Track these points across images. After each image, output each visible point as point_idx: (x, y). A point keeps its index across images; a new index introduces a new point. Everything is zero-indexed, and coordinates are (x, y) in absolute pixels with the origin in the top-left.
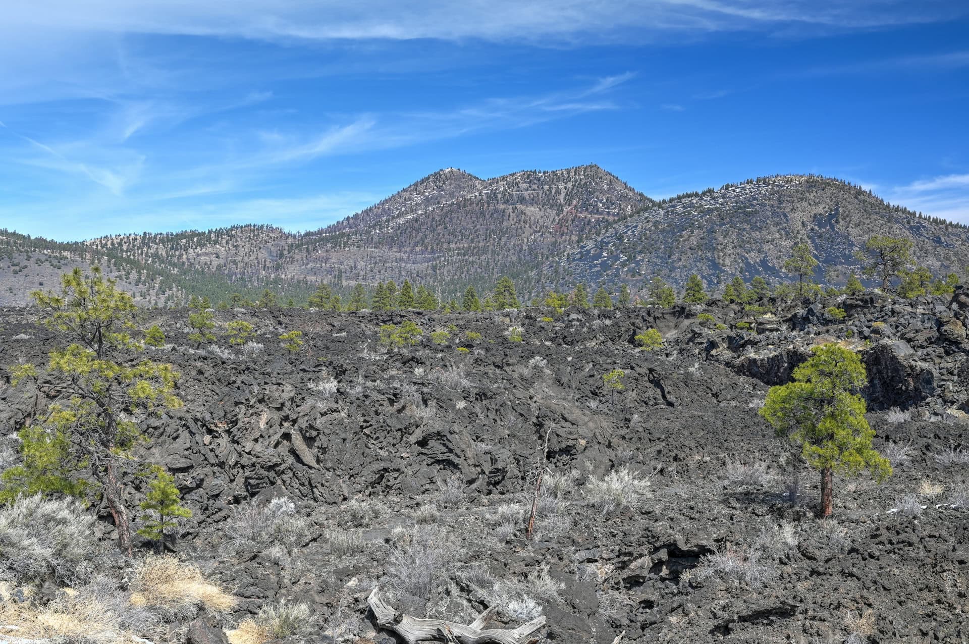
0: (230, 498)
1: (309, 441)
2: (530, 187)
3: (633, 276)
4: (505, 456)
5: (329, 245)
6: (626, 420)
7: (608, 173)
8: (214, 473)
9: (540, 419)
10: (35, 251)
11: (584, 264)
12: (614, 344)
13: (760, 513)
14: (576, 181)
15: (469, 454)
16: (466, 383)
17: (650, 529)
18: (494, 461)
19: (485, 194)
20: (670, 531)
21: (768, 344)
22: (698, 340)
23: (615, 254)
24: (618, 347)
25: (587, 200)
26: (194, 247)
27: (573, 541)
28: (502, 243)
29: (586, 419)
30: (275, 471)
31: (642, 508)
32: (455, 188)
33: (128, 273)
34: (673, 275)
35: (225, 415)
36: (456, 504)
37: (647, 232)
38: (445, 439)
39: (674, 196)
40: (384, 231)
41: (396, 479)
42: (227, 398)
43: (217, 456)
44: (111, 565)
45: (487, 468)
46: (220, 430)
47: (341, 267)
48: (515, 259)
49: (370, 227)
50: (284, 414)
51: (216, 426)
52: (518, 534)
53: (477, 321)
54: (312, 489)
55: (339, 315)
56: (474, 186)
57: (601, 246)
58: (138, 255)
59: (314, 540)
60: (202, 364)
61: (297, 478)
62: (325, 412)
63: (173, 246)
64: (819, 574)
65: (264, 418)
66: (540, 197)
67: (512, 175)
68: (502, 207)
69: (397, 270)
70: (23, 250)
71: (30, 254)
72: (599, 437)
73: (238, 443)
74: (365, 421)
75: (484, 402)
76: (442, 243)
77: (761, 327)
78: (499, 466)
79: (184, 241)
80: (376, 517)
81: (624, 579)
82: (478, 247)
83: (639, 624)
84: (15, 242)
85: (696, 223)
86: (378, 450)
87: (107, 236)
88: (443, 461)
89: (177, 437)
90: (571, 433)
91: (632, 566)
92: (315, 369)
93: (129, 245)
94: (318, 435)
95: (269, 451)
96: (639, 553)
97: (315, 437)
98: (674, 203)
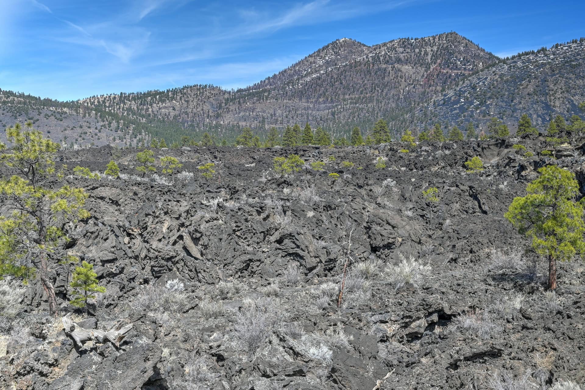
0: (141, 280)
1: (196, 241)
2: (405, 50)
3: (484, 116)
4: (336, 250)
5: (255, 98)
6: (439, 224)
7: (464, 38)
8: (131, 263)
9: (369, 224)
10: (44, 108)
11: (447, 108)
12: (452, 168)
13: (508, 288)
14: (440, 45)
15: (311, 249)
16: (317, 198)
17: (425, 299)
18: (328, 253)
19: (371, 57)
20: (440, 301)
21: (563, 167)
22: (513, 164)
23: (470, 100)
24: (455, 171)
25: (449, 59)
26: (157, 102)
27: (370, 308)
28: (384, 94)
29: (404, 223)
30: (172, 261)
31: (424, 285)
32: (348, 53)
33: (110, 123)
34: (515, 114)
35: (139, 223)
36: (295, 283)
37: (495, 82)
38: (294, 238)
39: (516, 54)
40: (296, 87)
41: (258, 266)
42: (141, 211)
43: (133, 252)
44: (36, 322)
45: (324, 258)
46: (135, 234)
47: (264, 115)
48: (394, 105)
49: (285, 84)
50: (181, 222)
51: (133, 231)
52: (331, 303)
53: (354, 153)
54: (197, 274)
55: (258, 151)
56: (363, 51)
57: (459, 94)
58: (117, 110)
59: (193, 308)
60: (137, 188)
61: (187, 266)
62: (209, 220)
63: (141, 102)
64: (528, 328)
65: (166, 225)
66: (412, 58)
67: (391, 42)
68: (384, 66)
69: (305, 116)
70: (35, 108)
71: (40, 111)
72: (413, 237)
73: (147, 242)
74: (237, 226)
75: (330, 212)
76: (339, 95)
77: (560, 153)
78: (332, 256)
79: (150, 98)
80: (237, 293)
81: (406, 335)
82: (366, 97)
83: (405, 364)
84: (30, 102)
85: (533, 74)
86: (246, 247)
87: (94, 96)
88: (293, 254)
89: (107, 239)
90: (391, 234)
91: (412, 325)
92: (216, 190)
93: (110, 103)
94: (201, 236)
95: (168, 247)
96: (417, 316)
97: (199, 238)
98: (515, 60)
